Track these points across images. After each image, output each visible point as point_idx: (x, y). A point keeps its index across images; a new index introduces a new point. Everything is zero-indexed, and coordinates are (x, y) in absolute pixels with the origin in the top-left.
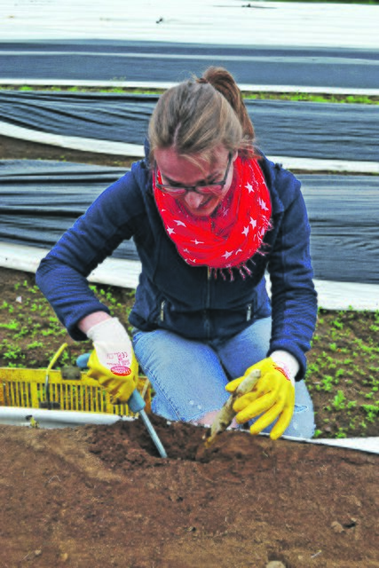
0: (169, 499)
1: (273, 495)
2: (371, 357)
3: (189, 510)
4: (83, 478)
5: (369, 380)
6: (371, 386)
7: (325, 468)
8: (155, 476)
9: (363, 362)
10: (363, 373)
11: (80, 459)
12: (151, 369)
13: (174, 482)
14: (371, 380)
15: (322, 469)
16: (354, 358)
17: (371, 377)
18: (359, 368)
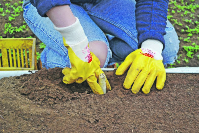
0: (89, 122)
1: (160, 111)
2: (185, 13)
3: (105, 128)
4: (21, 114)
5: (186, 29)
6: (187, 33)
7: (191, 89)
8: (73, 107)
9: (180, 17)
10: (181, 24)
11: (14, 101)
12: (39, 25)
13: (88, 109)
14: (187, 29)
15: (189, 89)
16: (173, 14)
17: (187, 27)
18: (178, 21)
